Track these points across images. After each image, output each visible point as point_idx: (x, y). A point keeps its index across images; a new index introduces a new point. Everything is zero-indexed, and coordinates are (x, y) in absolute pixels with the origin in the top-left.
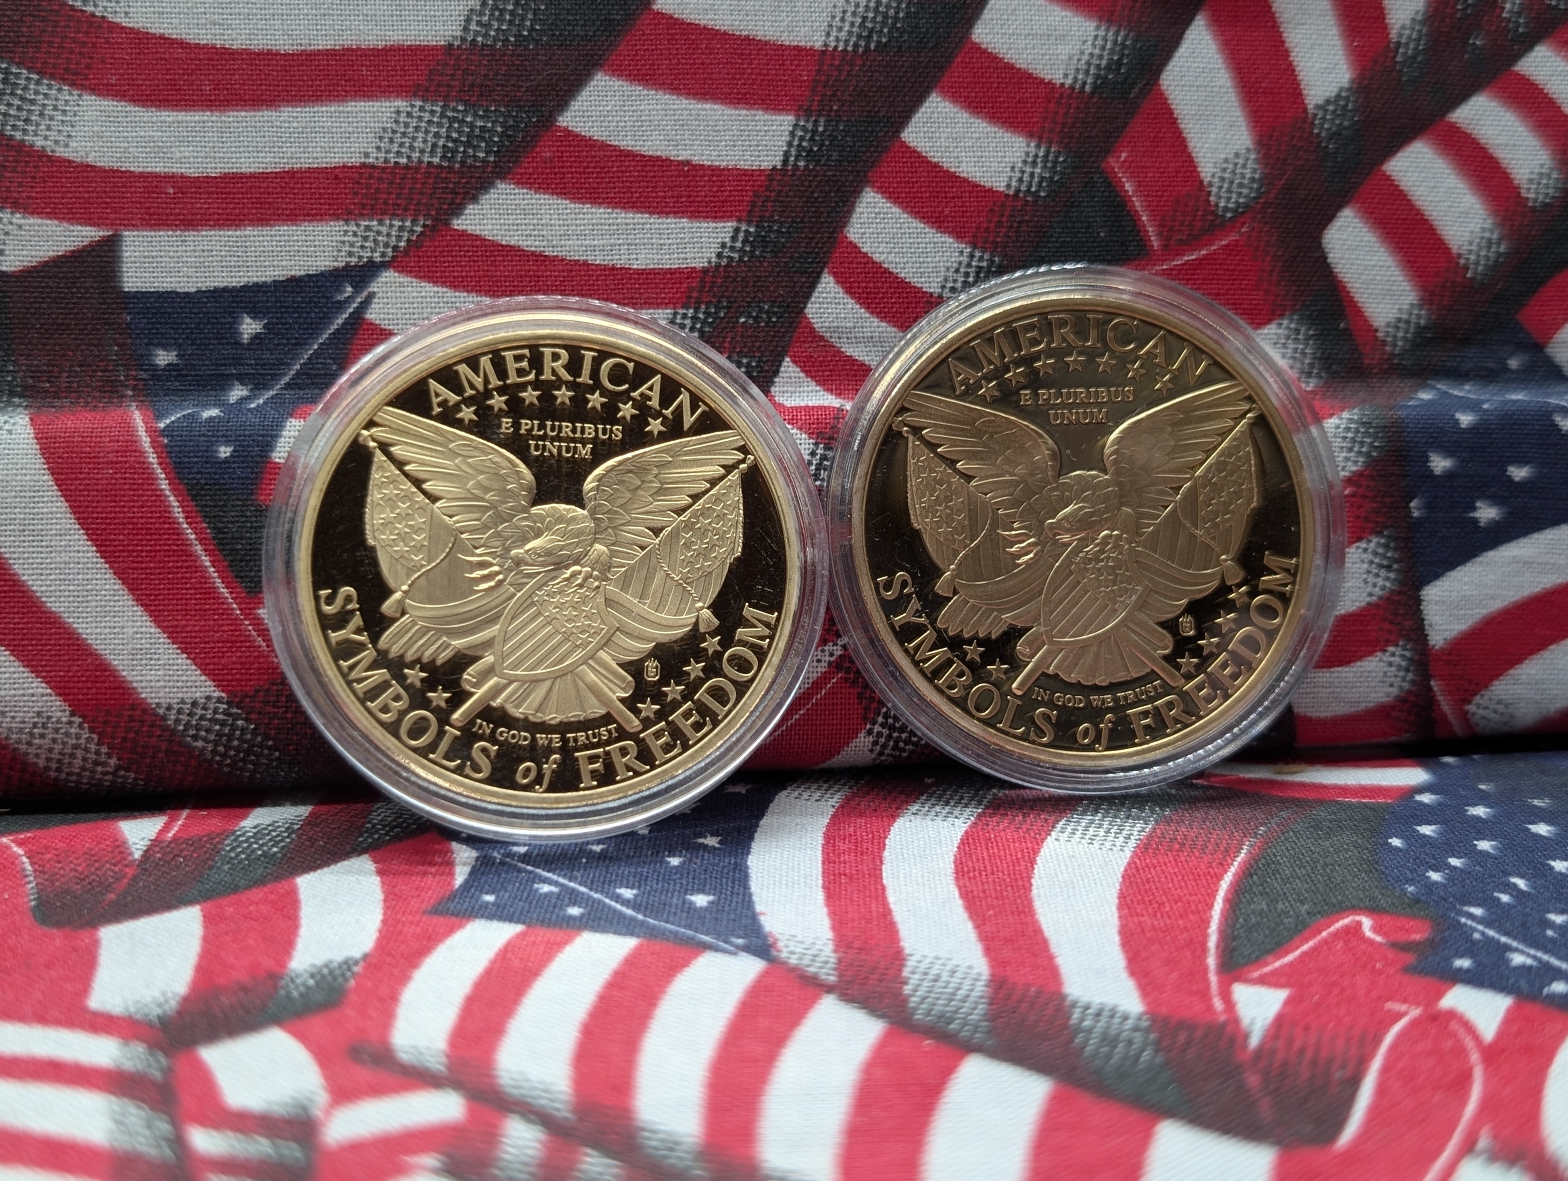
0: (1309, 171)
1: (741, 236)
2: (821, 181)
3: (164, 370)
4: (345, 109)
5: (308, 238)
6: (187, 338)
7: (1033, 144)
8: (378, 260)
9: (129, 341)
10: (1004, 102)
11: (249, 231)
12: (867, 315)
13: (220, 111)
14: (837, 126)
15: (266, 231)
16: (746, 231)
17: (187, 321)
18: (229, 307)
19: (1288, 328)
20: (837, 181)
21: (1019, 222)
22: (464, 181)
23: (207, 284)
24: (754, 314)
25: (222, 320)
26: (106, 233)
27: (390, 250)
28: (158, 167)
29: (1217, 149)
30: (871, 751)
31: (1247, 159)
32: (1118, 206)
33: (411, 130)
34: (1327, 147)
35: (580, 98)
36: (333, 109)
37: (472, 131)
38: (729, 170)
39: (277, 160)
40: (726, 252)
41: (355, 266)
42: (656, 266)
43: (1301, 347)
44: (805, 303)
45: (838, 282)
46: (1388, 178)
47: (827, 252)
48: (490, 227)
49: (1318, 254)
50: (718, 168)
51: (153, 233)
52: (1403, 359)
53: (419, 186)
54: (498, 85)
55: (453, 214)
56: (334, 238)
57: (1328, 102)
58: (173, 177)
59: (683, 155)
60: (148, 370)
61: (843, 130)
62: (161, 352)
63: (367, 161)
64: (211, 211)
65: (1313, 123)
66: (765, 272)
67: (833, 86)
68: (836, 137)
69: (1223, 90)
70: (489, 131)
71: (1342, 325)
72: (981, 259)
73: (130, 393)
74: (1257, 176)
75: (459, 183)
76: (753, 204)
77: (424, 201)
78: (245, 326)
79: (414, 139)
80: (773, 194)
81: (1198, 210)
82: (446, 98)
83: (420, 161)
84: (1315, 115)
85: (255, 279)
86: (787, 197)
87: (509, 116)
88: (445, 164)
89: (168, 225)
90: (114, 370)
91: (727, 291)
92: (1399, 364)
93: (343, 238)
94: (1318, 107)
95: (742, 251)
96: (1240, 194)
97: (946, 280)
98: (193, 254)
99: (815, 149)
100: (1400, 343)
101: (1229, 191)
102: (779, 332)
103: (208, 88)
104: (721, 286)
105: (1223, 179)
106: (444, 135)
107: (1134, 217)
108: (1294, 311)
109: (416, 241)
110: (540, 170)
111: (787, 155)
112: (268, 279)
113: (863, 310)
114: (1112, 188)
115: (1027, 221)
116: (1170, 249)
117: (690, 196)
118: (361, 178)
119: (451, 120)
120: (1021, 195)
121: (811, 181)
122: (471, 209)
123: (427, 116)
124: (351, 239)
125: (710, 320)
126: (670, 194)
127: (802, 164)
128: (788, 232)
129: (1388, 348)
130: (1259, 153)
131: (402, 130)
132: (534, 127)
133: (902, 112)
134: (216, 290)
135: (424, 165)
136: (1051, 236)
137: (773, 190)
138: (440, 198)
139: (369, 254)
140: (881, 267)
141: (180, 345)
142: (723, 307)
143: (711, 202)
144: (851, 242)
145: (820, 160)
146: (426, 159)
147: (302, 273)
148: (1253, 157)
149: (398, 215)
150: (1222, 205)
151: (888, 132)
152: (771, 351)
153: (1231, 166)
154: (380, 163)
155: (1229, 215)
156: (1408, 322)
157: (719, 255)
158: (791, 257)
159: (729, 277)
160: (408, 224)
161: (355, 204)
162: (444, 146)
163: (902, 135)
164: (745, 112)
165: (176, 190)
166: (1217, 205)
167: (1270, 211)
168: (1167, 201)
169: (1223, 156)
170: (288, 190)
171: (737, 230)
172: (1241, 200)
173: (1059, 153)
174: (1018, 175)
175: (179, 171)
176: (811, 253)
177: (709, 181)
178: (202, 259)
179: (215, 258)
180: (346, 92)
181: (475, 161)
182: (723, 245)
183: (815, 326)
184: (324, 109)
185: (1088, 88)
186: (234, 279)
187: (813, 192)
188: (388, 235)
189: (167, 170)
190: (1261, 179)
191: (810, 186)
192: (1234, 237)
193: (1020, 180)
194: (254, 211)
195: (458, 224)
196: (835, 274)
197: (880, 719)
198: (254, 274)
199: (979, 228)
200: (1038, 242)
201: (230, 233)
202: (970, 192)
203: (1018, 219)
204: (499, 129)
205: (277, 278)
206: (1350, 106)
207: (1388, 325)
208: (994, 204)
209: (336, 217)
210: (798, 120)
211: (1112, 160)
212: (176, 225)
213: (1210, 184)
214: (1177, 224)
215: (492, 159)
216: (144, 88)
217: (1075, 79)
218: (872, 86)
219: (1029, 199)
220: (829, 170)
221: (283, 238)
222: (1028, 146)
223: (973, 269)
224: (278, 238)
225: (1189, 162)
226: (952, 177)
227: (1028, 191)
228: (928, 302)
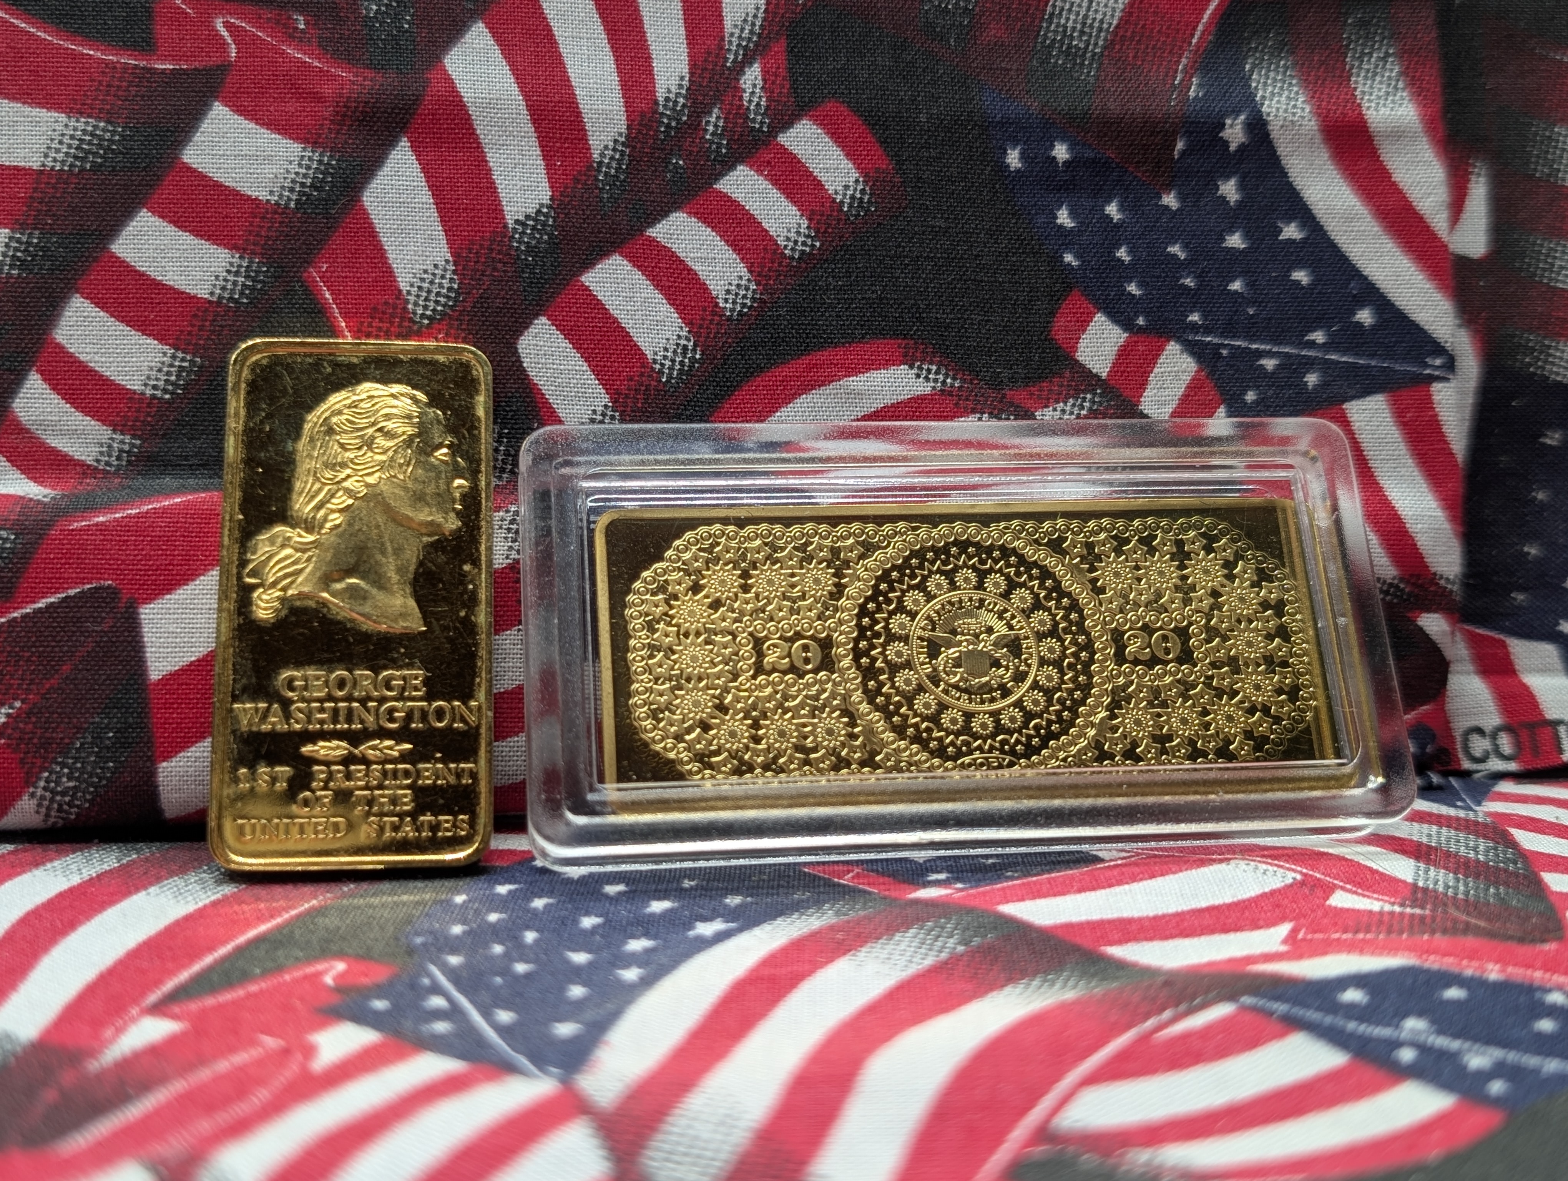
12: (72, 410)
30: (37, 812)
45: (45, 380)
49: (514, 359)
96: (437, 302)
97: (149, 378)
101: (427, 299)
113: (68, 406)
115: (230, 326)
140: (87, 366)
144: (58, 344)
155: (426, 322)
166: (415, 313)
176: (21, 352)
196: (41, 372)
197: (42, 784)
208: (198, 310)
217: (281, 196)
225: (388, 273)
226: (159, 284)
227: (231, 299)
228: (130, 398)
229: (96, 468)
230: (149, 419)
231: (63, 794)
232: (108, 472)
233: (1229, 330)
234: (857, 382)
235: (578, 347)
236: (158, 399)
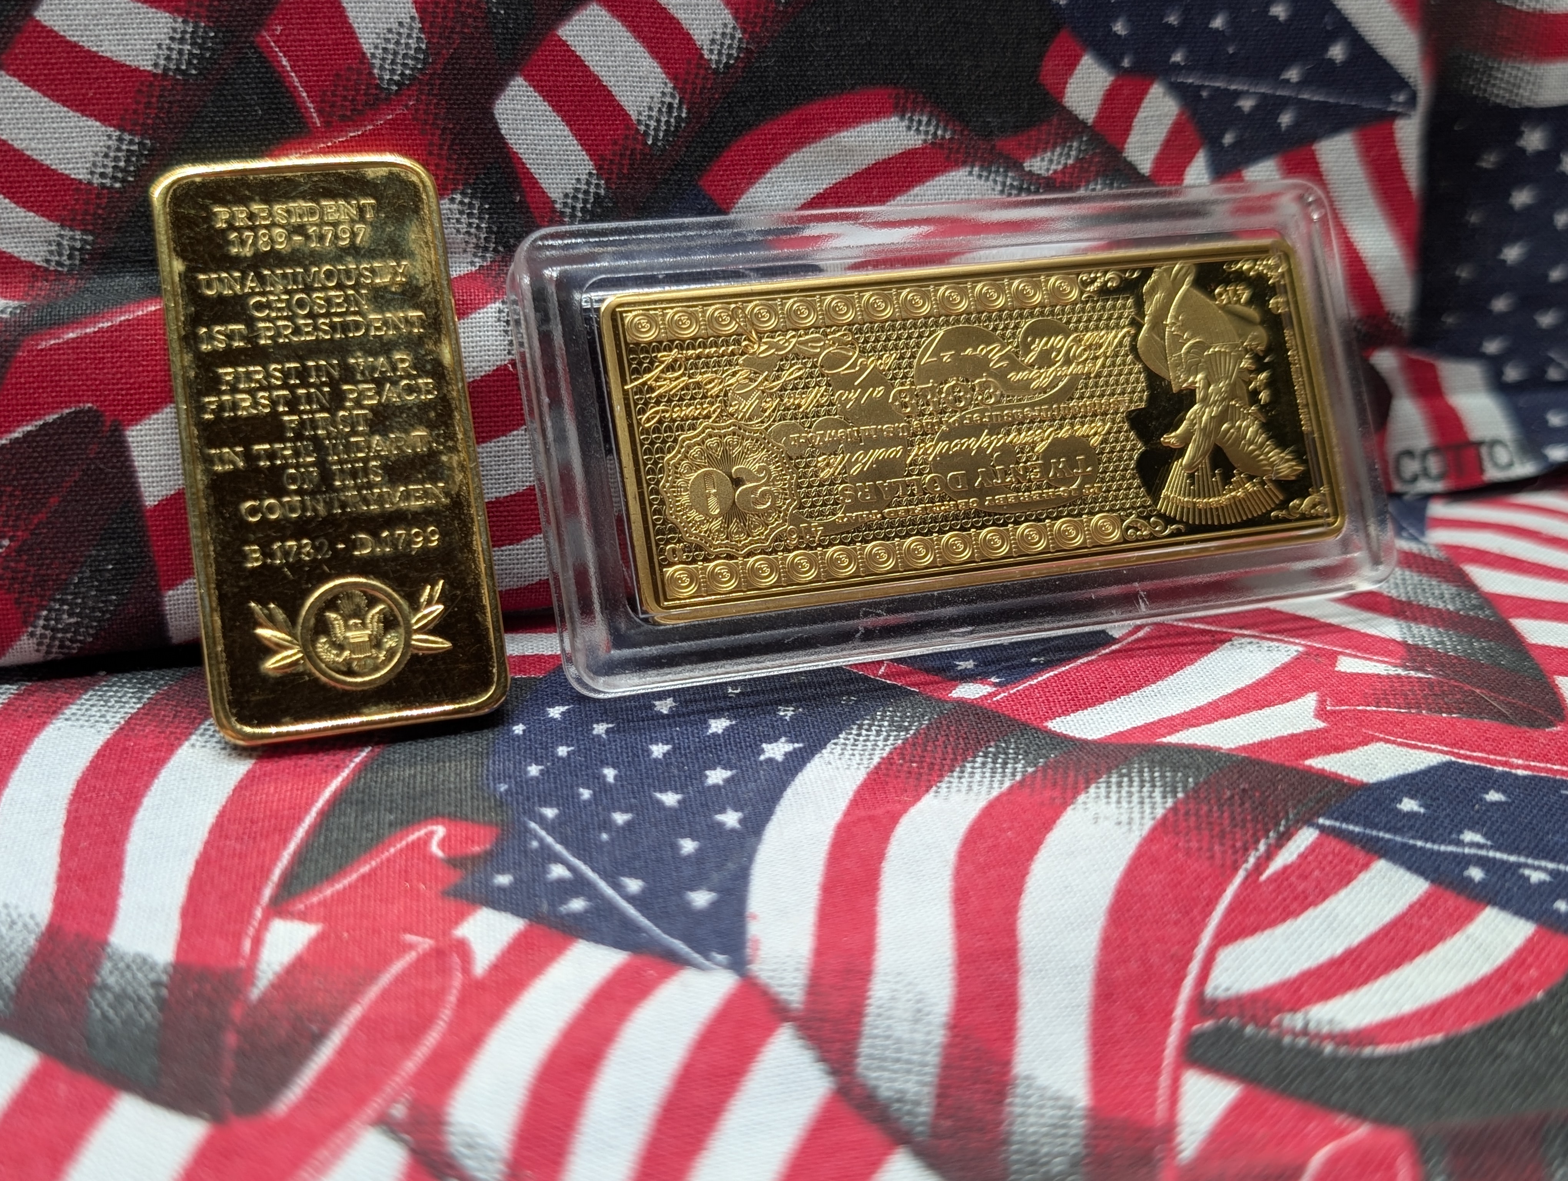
0: (480, 38)
7: (180, 20)
12: (13, 205)
19: (462, 201)
21: (170, 102)
29: (381, 18)
30: (38, 651)
31: (411, 28)
32: (277, 82)
34: (500, 12)
43: (476, 221)
46: (564, 44)
49: (490, 126)
71: (518, 198)
72: (131, 143)
74: (422, 46)
81: (360, 84)
96: (404, 65)
97: (94, 165)
101: (393, 62)
105: (386, 50)
107: (292, 94)
108: (467, 185)
113: (7, 201)
114: (267, 62)
115: (179, 101)
116: (334, 125)
120: (170, 73)
130: (424, 21)
136: (206, 116)
140: (24, 155)
148: (418, 26)
150: (385, 77)
151: (19, 11)
153: (395, 36)
155: (395, 88)
156: (587, 191)
163: (35, 14)
166: (381, 79)
167: (438, 82)
168: (328, 75)
169: (387, 26)
172: (407, 72)
173: (210, 28)
174: (166, 52)
190: (426, 50)
192: (401, 110)
193: (168, 58)
197: (41, 622)
199: (125, 110)
200: (192, 123)
202: (114, 73)
203: (169, 99)
207: (566, 196)
208: (142, 84)
211: (266, 35)
213: (373, 56)
214: (339, 98)
219: (179, 77)
222: (176, 22)
223: (123, 153)
225: (350, 33)
226: (94, 56)
227: (178, 70)
228: (77, 189)
229: (46, 270)
230: (100, 212)
231: (65, 630)
232: (60, 273)
233: (1211, 68)
234: (849, 137)
235: (558, 108)
236: (108, 188)
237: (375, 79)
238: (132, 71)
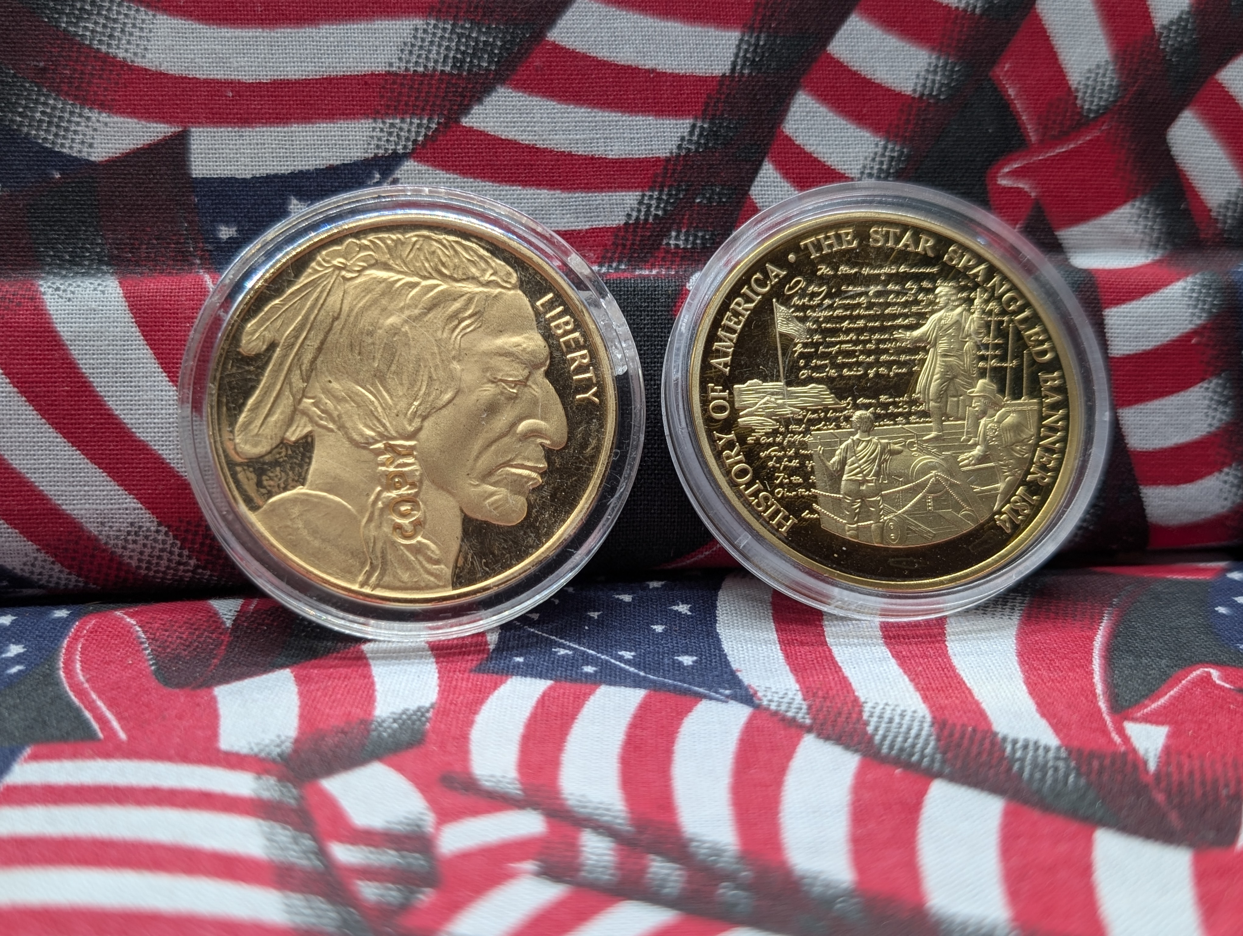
0: (1156, 79)
1: (697, 131)
2: (762, 85)
3: (226, 242)
4: (373, 27)
5: (343, 133)
6: (245, 216)
7: (934, 57)
8: (401, 151)
9: (197, 219)
10: (910, 22)
11: (295, 128)
13: (270, 28)
14: (775, 40)
15: (309, 127)
16: (701, 127)
17: (245, 202)
18: (279, 190)
19: (1139, 208)
20: (775, 85)
21: (924, 120)
22: (470, 86)
23: (261, 171)
24: (708, 196)
25: (274, 201)
26: (177, 130)
27: (410, 143)
28: (219, 75)
29: (1082, 61)
31: (1106, 70)
32: (1003, 107)
33: (427, 43)
34: (1170, 60)
35: (564, 18)
36: (362, 26)
37: (477, 44)
38: (687, 77)
39: (317, 69)
40: (685, 144)
41: (382, 157)
42: (628, 156)
43: (1150, 224)
44: (750, 186)
46: (1220, 85)
47: (767, 144)
48: (492, 124)
50: (677, 75)
51: (215, 130)
52: (1231, 234)
53: (434, 90)
54: (498, 7)
55: (461, 113)
56: (365, 134)
57: (1172, 23)
58: (231, 83)
59: (649, 64)
60: (213, 242)
61: (779, 44)
62: (223, 228)
63: (391, 69)
64: (263, 111)
65: (1159, 40)
66: (716, 160)
67: (771, 7)
68: (774, 50)
69: (1086, 13)
70: (491, 45)
71: (1182, 206)
72: (893, 150)
73: (198, 262)
74: (1114, 83)
75: (467, 87)
76: (707, 104)
77: (438, 103)
78: (292, 207)
79: (429, 51)
80: (723, 96)
81: (1067, 111)
82: (455, 18)
83: (435, 70)
84: (1161, 33)
85: (300, 168)
86: (734, 98)
87: (507, 32)
88: (455, 72)
89: (228, 123)
90: (185, 243)
91: (685, 176)
92: (1229, 238)
93: (371, 134)
94: (1163, 27)
95: (698, 143)
98: (249, 146)
99: (757, 59)
100: (1229, 221)
102: (727, 210)
103: (260, 9)
104: (680, 173)
105: (1087, 86)
106: (454, 48)
107: (1014, 117)
108: (1144, 194)
109: (432, 136)
110: (532, 77)
111: (734, 64)
112: (311, 168)
114: (998, 92)
116: (1046, 143)
117: (655, 99)
118: (386, 83)
119: (460, 36)
120: (925, 98)
121: (753, 86)
122: (476, 109)
123: (439, 33)
124: (379, 134)
125: (672, 201)
126: (638, 96)
127: (746, 71)
128: (736, 128)
129: (1220, 225)
130: (1116, 65)
131: (420, 44)
132: (527, 41)
133: (827, 29)
134: (268, 176)
135: (438, 73)
136: (949, 132)
137: (724, 93)
138: (451, 100)
139: (393, 147)
141: (239, 222)
142: (683, 190)
143: (672, 102)
145: (761, 69)
146: (439, 68)
147: (339, 162)
148: (1111, 68)
149: (417, 115)
150: (1086, 107)
151: (816, 45)
152: (722, 226)
153: (1093, 75)
154: (402, 71)
156: (1236, 204)
157: (679, 147)
158: (738, 148)
159: (687, 165)
160: (425, 121)
161: (381, 105)
162: (454, 57)
163: (828, 48)
164: (700, 29)
165: (234, 93)
167: (1125, 112)
168: (1042, 103)
169: (1087, 67)
170: (326, 94)
171: (694, 126)
172: (1102, 103)
173: (956, 64)
174: (922, 81)
175: (237, 77)
177: (670, 86)
178: (256, 151)
179: (267, 150)
180: (373, 12)
181: (479, 69)
182: (683, 139)
183: (758, 205)
184: (355, 26)
185: (978, 11)
186: (283, 168)
187: (756, 95)
188: (409, 131)
189: (226, 77)
190: (1118, 86)
191: (753, 90)
192: (1097, 133)
193: (924, 86)
194: (298, 111)
195: (467, 121)
198: (299, 163)
199: (890, 125)
200: (939, 137)
201: (279, 129)
202: (883, 95)
203: (923, 117)
204: (499, 43)
205: (318, 167)
206: (1190, 26)
207: (1220, 206)
209: (366, 115)
210: (743, 36)
211: (997, 70)
212: (235, 123)
213: (1077, 90)
214: (1050, 122)
215: (493, 68)
216: (207, 9)
218: (803, 8)
219: (931, 101)
220: (769, 77)
221: (322, 134)
222: (930, 58)
223: (886, 159)
224: (318, 134)
237: (1077, 107)
238: (896, 95)
